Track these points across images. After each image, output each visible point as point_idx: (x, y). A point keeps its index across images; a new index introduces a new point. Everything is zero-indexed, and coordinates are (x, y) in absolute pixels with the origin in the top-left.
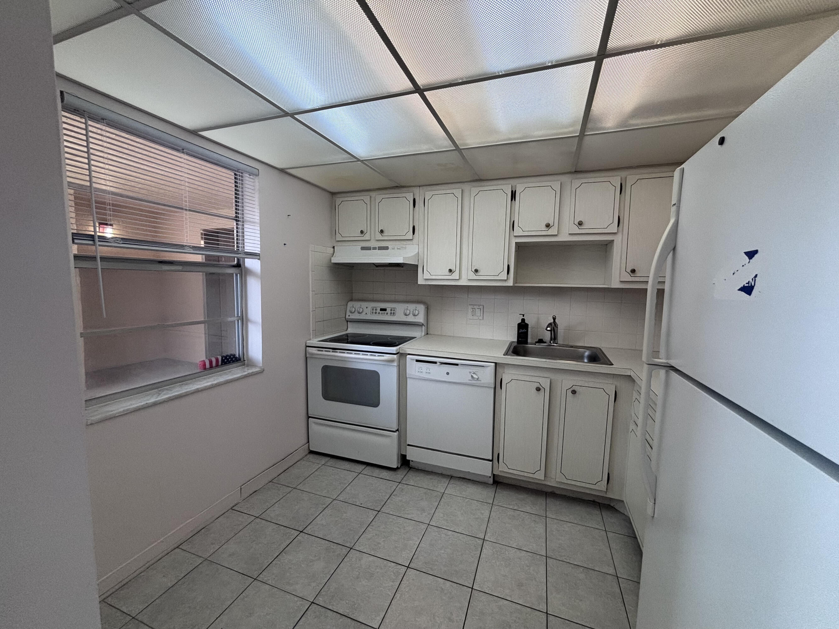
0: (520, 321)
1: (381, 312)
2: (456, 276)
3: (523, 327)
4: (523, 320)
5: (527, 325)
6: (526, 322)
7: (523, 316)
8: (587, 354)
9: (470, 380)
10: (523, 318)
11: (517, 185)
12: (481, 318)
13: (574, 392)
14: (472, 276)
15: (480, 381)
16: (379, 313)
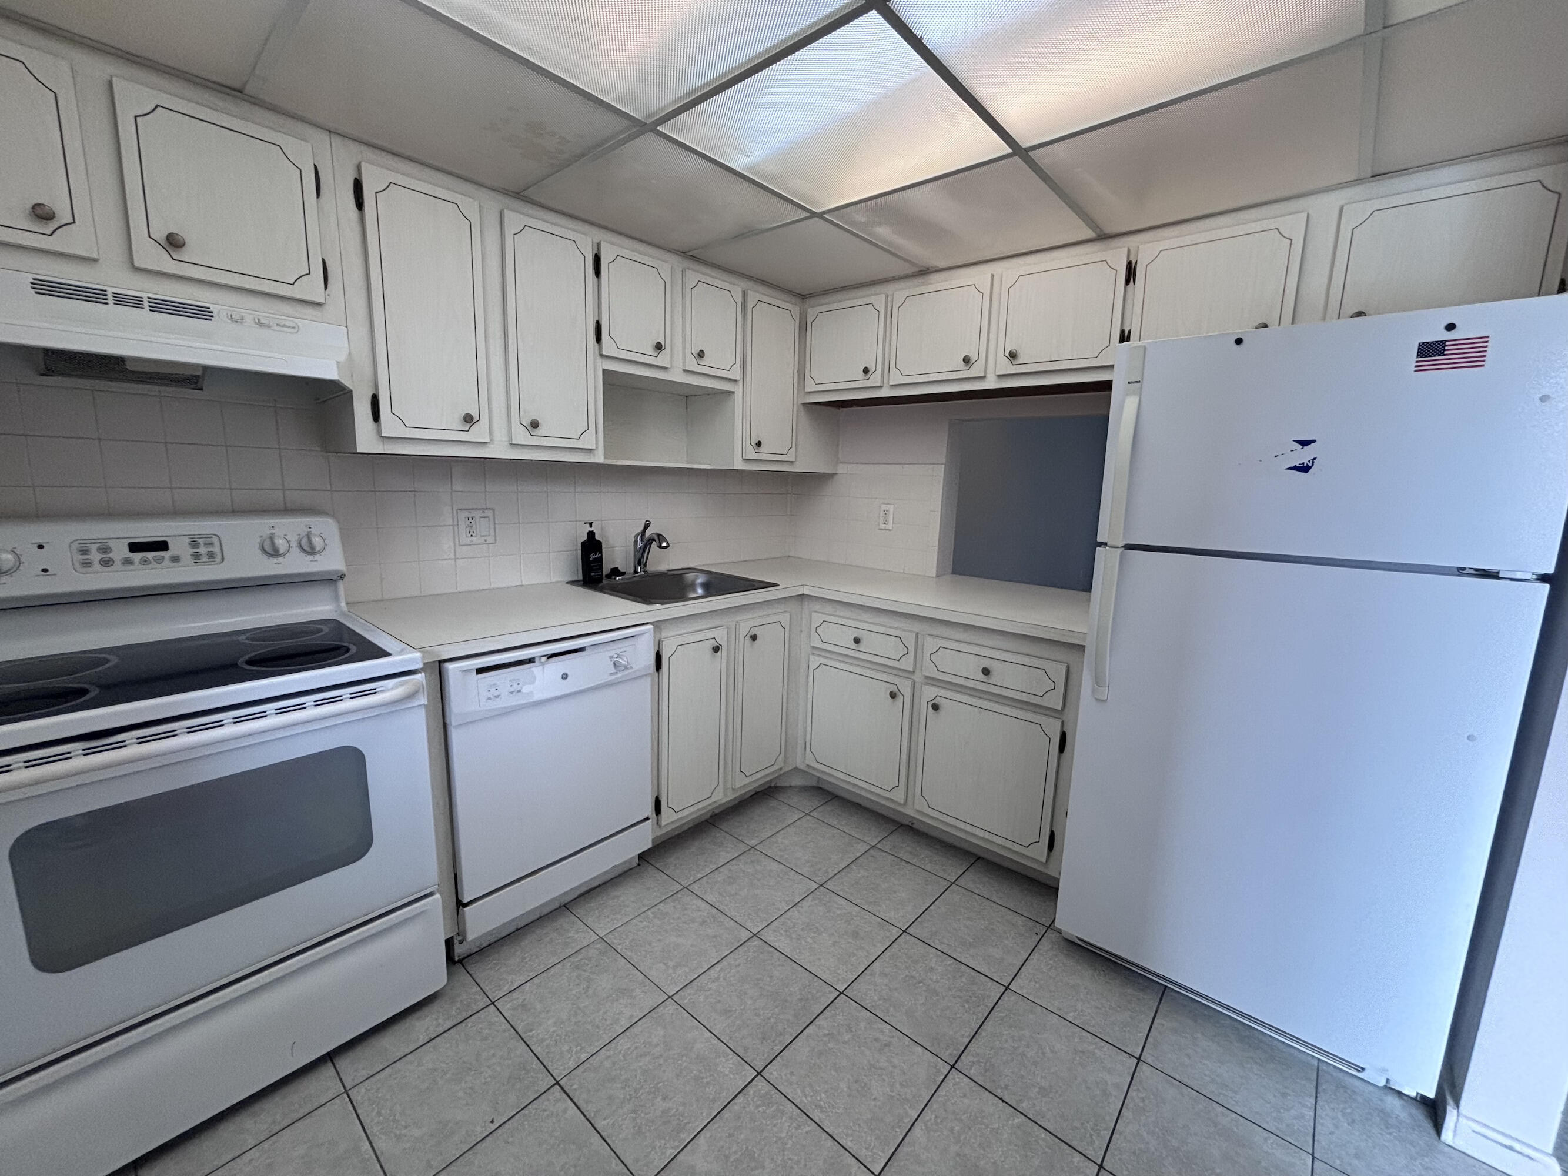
0: (585, 538)
1: (137, 556)
2: (478, 433)
3: (591, 546)
4: (591, 534)
5: (599, 543)
6: (597, 537)
7: (591, 526)
8: (701, 579)
9: (611, 674)
10: (591, 529)
11: (603, 244)
12: (490, 540)
13: (754, 638)
14: (521, 436)
15: (631, 668)
16: (127, 562)
